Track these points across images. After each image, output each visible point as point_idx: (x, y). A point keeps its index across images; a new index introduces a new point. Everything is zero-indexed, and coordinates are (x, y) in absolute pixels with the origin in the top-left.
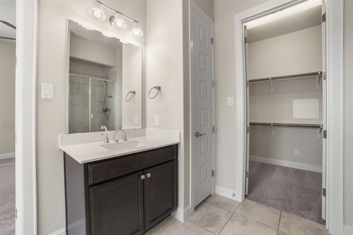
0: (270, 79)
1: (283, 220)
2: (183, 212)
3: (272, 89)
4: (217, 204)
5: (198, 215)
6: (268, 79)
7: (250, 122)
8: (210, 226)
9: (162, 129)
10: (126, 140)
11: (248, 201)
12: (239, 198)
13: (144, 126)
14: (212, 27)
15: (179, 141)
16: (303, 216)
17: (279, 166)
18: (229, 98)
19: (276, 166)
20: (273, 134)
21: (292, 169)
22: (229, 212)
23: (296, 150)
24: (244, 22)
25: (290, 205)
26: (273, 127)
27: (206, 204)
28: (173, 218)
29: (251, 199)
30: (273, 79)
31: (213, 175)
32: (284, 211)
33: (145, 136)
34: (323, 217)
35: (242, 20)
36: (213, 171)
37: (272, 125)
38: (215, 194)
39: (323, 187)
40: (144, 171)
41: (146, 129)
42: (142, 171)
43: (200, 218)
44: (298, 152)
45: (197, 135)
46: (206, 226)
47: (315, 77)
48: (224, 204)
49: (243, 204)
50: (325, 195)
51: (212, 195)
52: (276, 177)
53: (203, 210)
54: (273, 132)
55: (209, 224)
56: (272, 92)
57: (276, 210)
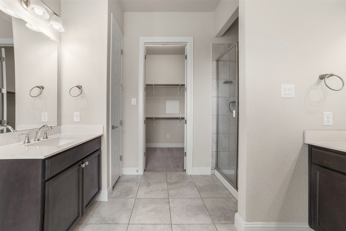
0: (153, 85)
1: (168, 176)
2: (107, 192)
3: (154, 92)
4: (127, 181)
5: (116, 192)
6: (152, 85)
7: (146, 117)
8: (128, 195)
9: (83, 125)
10: (47, 138)
11: (147, 173)
12: (141, 172)
13: (59, 123)
14: (122, 40)
15: (103, 133)
16: (177, 171)
17: (158, 148)
18: (133, 99)
19: (156, 148)
20: (154, 125)
21: (166, 148)
22: (137, 183)
23: (167, 135)
24: (145, 44)
25: (170, 168)
26: (154, 120)
27: (119, 183)
28: (97, 201)
29: (147, 171)
30: (155, 85)
31: (121, 160)
32: (168, 172)
33: (60, 133)
34: (185, 169)
35: (145, 43)
36: (121, 157)
37: (154, 119)
38: (122, 175)
39: (185, 151)
40: (82, 161)
41: (62, 126)
42: (81, 161)
43: (119, 193)
44: (169, 136)
45: (113, 127)
46: (126, 196)
47: (178, 87)
48: (132, 179)
49: (144, 175)
50: (186, 156)
51: (121, 176)
52: (158, 154)
53: (119, 188)
54: (154, 124)
55: (127, 194)
56: (154, 94)
57: (163, 173)
